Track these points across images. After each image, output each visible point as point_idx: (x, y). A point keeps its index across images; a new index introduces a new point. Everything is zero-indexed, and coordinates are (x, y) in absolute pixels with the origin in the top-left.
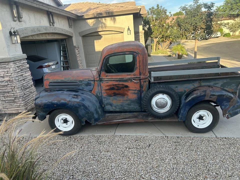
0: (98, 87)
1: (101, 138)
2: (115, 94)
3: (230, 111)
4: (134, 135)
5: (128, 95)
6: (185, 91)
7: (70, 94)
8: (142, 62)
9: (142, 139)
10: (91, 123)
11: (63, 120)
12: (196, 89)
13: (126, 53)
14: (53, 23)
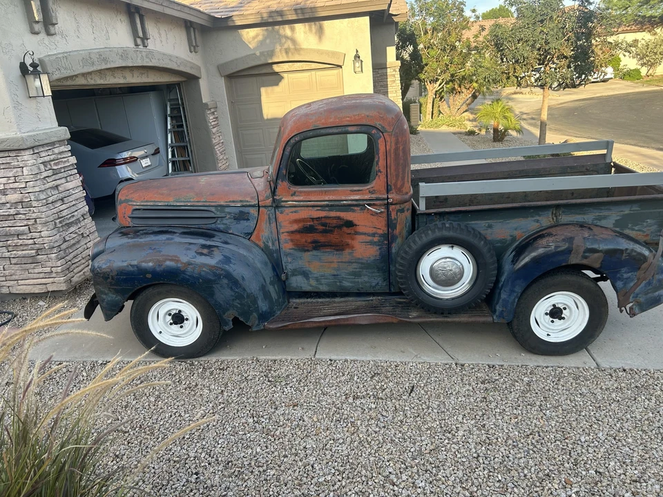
0: (270, 224)
1: (277, 366)
2: (317, 246)
3: (637, 294)
4: (369, 358)
5: (353, 247)
6: (514, 239)
7: (190, 244)
8: (392, 156)
9: (390, 370)
10: (250, 325)
11: (170, 315)
12: (544, 232)
13: (350, 129)
14: (145, 38)
